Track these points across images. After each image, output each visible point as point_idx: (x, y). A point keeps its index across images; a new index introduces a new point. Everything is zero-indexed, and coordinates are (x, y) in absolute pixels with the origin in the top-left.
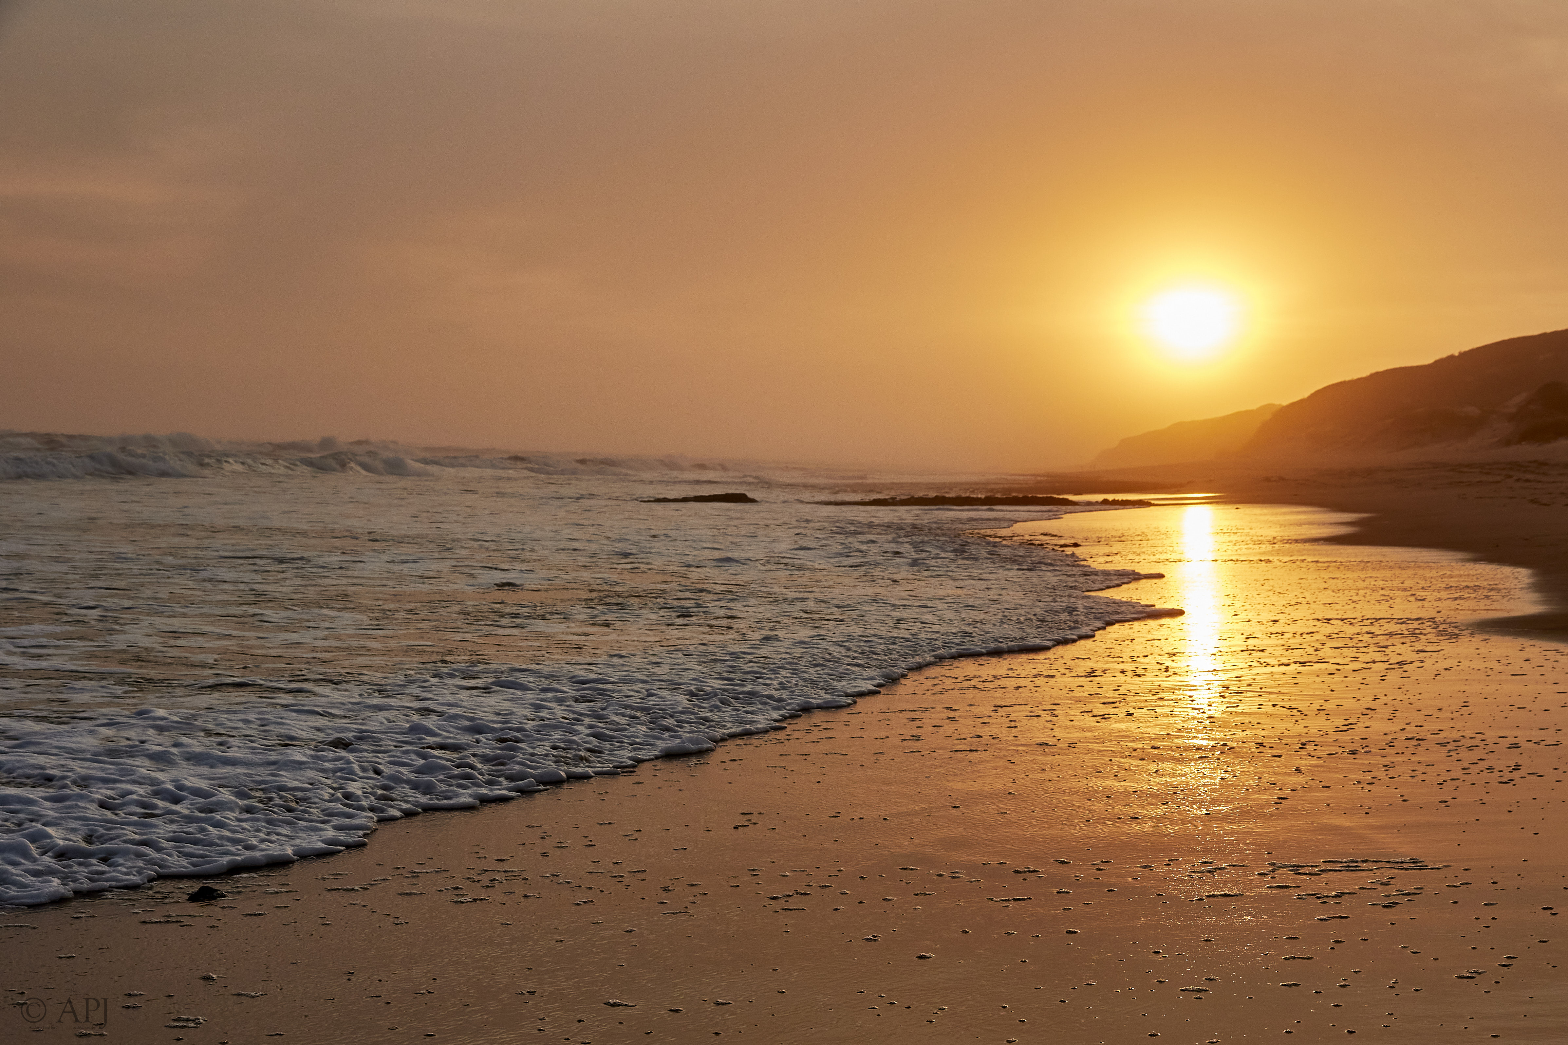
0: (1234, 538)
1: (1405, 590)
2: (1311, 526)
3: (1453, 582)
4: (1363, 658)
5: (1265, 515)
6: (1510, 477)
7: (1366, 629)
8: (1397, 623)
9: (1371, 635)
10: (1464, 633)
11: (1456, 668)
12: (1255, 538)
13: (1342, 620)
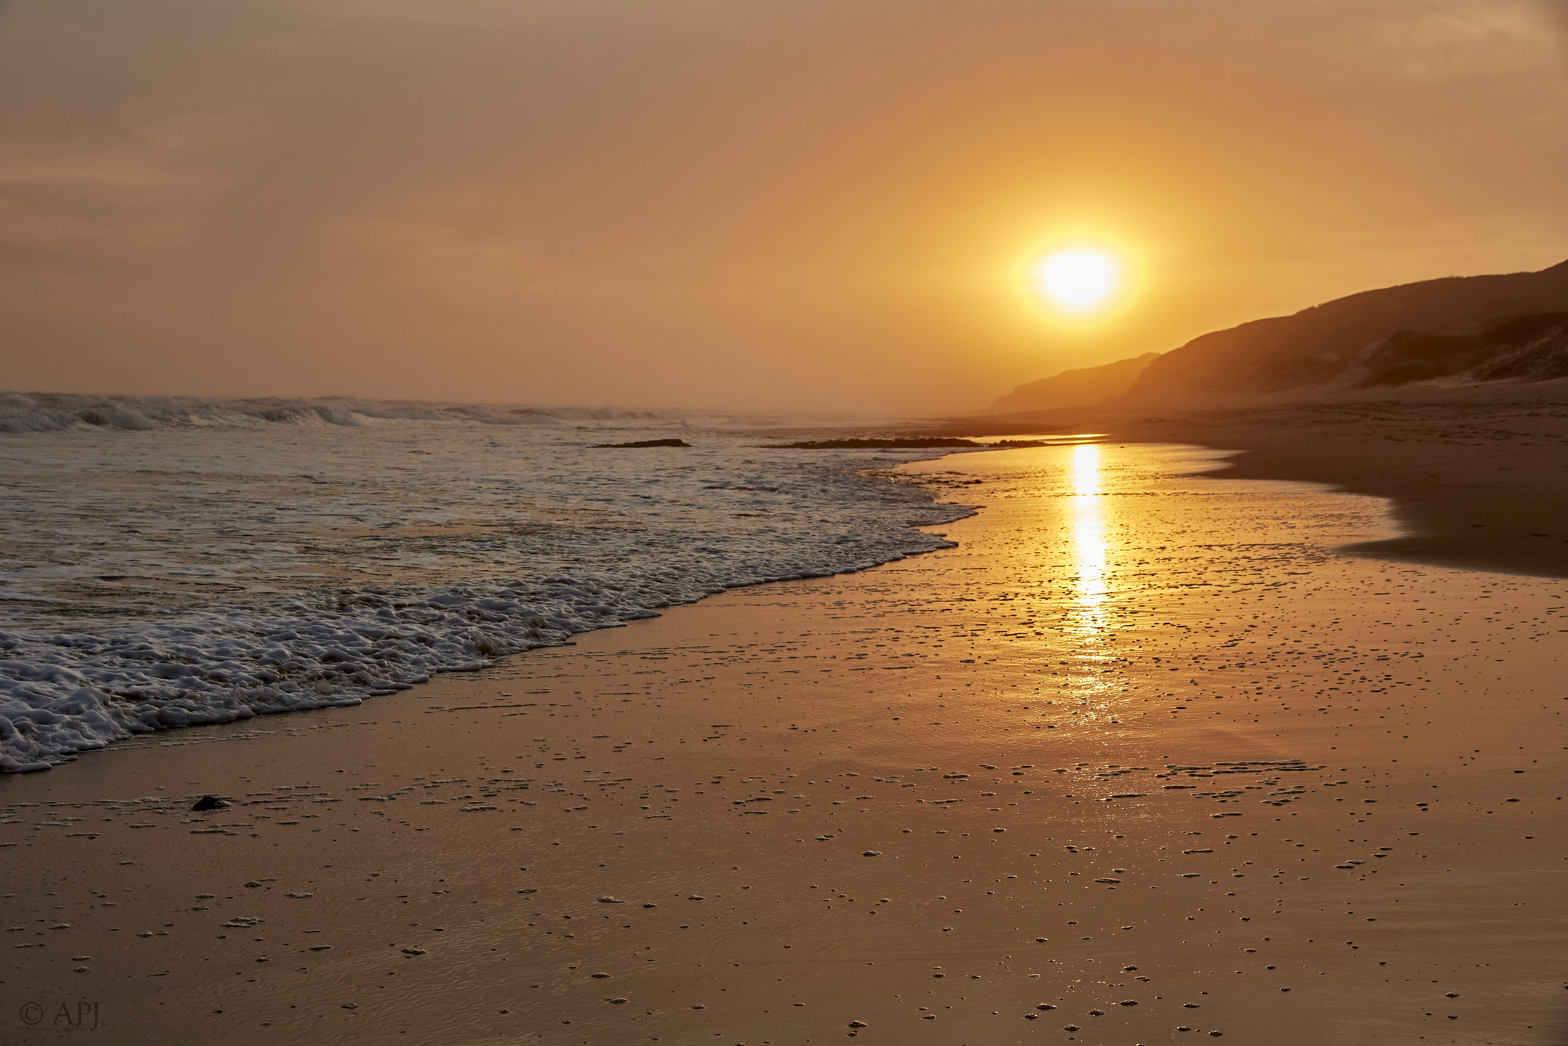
0: (1121, 473)
1: (1278, 518)
2: (1189, 463)
3: (1318, 511)
4: (1242, 580)
5: (1147, 452)
6: (1366, 416)
7: (1242, 554)
8: (1270, 549)
9: (1247, 560)
10: (1330, 556)
11: (1324, 588)
12: (1139, 474)
13: (1221, 546)
